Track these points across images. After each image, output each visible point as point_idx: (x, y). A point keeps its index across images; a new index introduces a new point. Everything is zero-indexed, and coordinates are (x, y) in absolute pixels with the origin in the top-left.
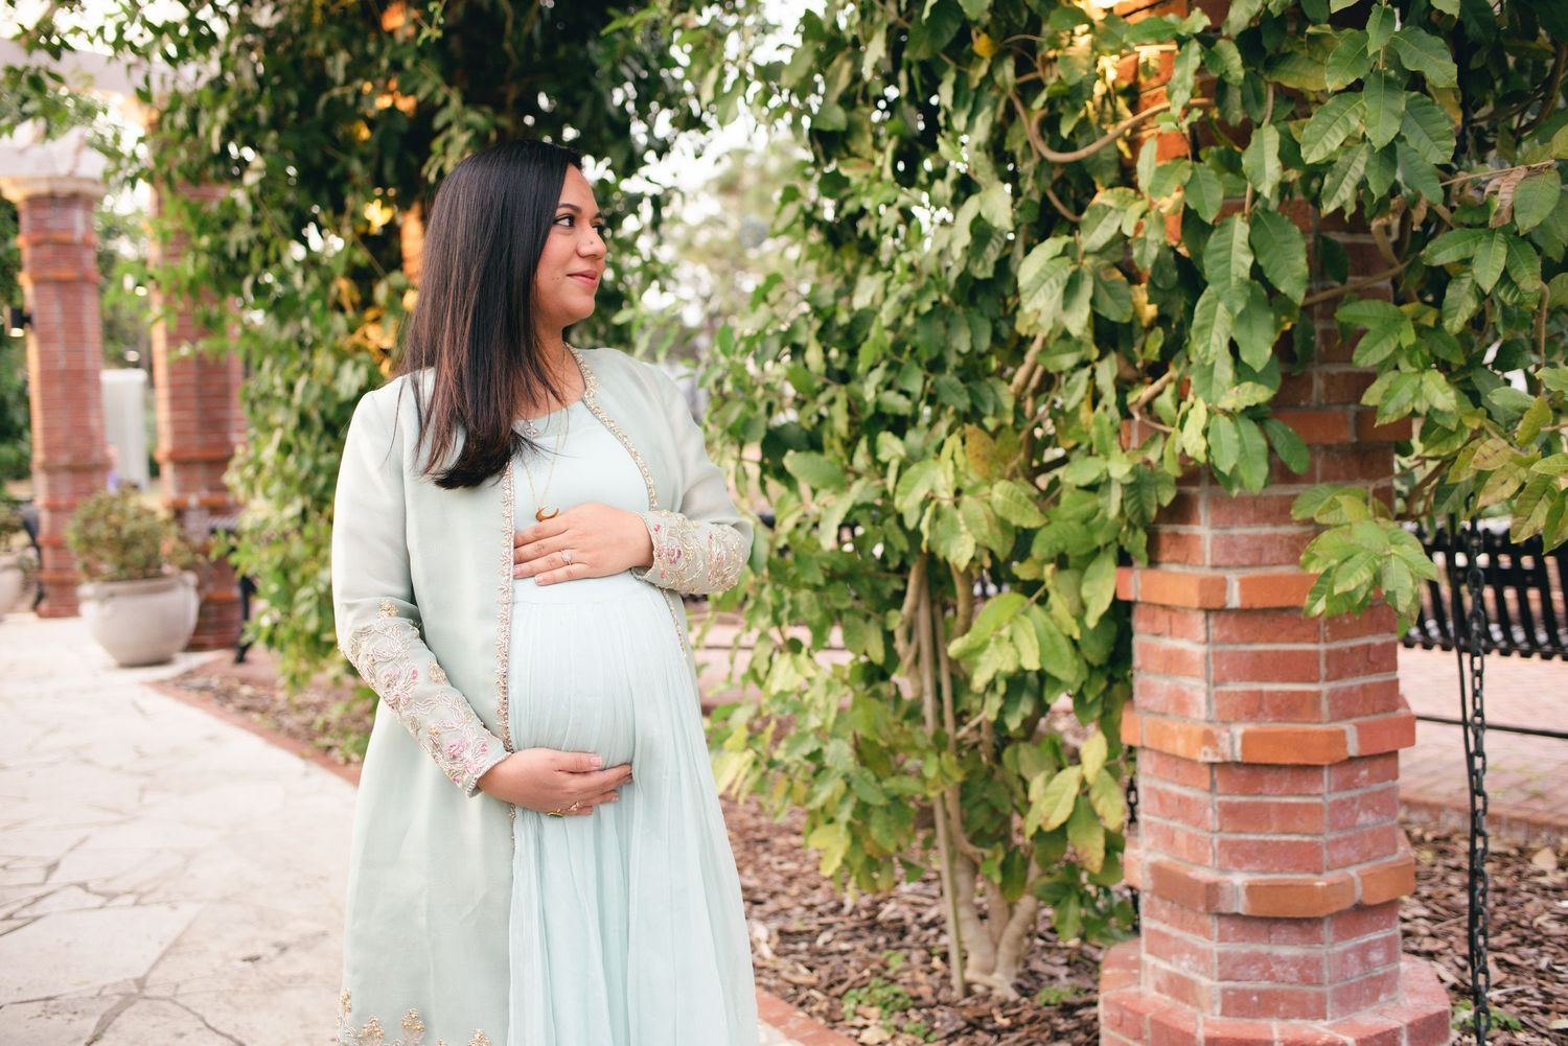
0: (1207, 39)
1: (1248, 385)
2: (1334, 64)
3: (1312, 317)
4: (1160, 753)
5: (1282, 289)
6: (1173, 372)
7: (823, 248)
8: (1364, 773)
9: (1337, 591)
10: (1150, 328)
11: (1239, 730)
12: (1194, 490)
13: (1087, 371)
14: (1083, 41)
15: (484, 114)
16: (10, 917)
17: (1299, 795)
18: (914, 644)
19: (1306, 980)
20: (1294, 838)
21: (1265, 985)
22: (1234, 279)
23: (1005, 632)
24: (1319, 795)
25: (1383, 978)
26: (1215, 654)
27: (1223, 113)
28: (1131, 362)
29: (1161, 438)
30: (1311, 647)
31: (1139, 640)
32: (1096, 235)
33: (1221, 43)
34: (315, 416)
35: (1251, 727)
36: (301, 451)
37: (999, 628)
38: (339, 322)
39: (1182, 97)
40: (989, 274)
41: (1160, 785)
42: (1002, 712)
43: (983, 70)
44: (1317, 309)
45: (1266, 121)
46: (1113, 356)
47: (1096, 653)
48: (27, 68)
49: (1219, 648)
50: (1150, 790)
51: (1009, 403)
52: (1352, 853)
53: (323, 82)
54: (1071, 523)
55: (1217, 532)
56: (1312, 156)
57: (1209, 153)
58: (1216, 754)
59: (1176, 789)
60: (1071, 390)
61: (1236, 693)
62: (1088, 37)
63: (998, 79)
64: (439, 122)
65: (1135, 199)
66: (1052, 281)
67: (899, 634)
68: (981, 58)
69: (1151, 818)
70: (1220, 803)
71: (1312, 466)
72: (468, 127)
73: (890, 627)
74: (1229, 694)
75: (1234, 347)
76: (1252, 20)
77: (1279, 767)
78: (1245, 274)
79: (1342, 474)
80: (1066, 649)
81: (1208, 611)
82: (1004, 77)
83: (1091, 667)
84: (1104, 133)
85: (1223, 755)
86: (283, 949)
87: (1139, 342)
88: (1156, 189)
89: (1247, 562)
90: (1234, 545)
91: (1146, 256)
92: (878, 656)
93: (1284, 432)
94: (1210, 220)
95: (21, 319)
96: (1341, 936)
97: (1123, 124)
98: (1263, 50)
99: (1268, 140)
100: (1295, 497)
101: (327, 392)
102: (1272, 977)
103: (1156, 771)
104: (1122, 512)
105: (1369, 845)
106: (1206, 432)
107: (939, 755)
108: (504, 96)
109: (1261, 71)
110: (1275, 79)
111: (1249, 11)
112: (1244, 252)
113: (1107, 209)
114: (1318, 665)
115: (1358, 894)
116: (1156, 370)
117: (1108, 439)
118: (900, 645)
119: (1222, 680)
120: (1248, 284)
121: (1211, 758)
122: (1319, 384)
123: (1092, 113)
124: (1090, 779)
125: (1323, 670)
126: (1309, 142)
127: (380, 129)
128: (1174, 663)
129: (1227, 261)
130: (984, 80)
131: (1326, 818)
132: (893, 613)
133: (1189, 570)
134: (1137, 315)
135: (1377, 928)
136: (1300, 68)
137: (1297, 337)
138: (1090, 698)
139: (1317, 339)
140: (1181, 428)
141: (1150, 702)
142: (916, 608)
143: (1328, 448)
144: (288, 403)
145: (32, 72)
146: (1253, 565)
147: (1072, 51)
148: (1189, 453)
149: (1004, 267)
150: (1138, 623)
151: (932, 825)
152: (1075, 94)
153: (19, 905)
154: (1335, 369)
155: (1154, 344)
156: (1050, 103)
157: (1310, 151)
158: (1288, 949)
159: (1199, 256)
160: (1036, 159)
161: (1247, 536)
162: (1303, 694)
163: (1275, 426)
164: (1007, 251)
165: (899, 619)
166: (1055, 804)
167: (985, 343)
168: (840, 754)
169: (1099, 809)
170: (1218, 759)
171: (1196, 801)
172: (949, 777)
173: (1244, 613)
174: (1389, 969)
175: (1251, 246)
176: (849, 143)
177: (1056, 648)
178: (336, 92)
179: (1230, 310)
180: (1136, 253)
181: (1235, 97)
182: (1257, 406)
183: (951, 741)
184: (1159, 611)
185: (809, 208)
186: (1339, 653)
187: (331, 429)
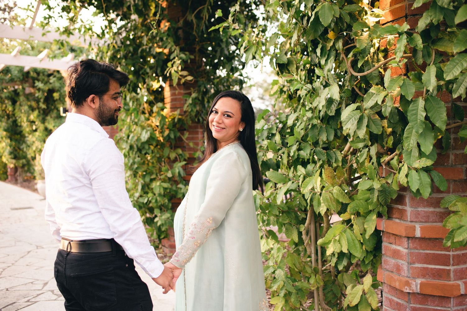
0: (409, 34)
1: (424, 159)
2: (457, 43)
3: (450, 133)
4: (390, 286)
5: (437, 125)
6: (397, 152)
7: (286, 100)
9: (455, 240)
10: (389, 135)
11: (419, 281)
12: (405, 193)
13: (367, 149)
14: (366, 34)
15: (185, 55)
16: (28, 301)
17: (442, 307)
18: (309, 236)
22: (419, 121)
23: (337, 238)
24: (449, 307)
26: (411, 253)
27: (416, 60)
28: (383, 147)
29: (393, 175)
30: (447, 253)
31: (384, 244)
32: (369, 103)
33: (415, 35)
34: (135, 146)
35: (424, 280)
36: (130, 157)
37: (335, 236)
38: (142, 117)
39: (400, 55)
40: (334, 114)
41: (390, 297)
42: (336, 264)
43: (331, 44)
44: (452, 130)
45: (432, 63)
46: (376, 145)
47: (370, 246)
48: (59, 40)
49: (412, 251)
50: (386, 298)
51: (340, 159)
53: (141, 44)
54: (361, 201)
55: (413, 209)
56: (448, 77)
57: (411, 74)
58: (410, 290)
59: (396, 299)
60: (361, 155)
61: (418, 267)
62: (368, 33)
63: (337, 47)
64: (172, 57)
65: (383, 90)
66: (353, 118)
67: (303, 233)
68: (331, 40)
69: (387, 308)
70: (411, 307)
71: (449, 187)
72: (180, 58)
73: (301, 231)
74: (416, 268)
75: (419, 145)
76: (426, 26)
77: (434, 296)
78: (423, 119)
79: (461, 190)
80: (358, 245)
81: (408, 238)
82: (339, 46)
83: (367, 251)
84: (374, 66)
85: (413, 290)
87: (385, 140)
88: (390, 87)
89: (423, 221)
90: (419, 214)
91: (387, 111)
92: (296, 240)
93: (438, 175)
94: (410, 99)
95: (66, 111)
97: (380, 63)
98: (431, 37)
99: (432, 70)
100: (442, 198)
101: (138, 139)
103: (389, 291)
104: (378, 199)
106: (407, 176)
107: (316, 276)
108: (195, 48)
109: (430, 45)
110: (435, 48)
111: (425, 23)
112: (423, 111)
113: (373, 94)
114: (450, 260)
116: (391, 151)
117: (373, 174)
118: (304, 237)
119: (414, 263)
120: (424, 123)
121: (408, 291)
122: (452, 157)
123: (370, 59)
124: (366, 291)
125: (452, 262)
126: (446, 72)
127: (157, 59)
128: (396, 254)
129: (416, 114)
130: (331, 47)
132: (302, 225)
133: (402, 222)
134: (384, 132)
136: (445, 44)
137: (443, 140)
138: (367, 262)
139: (452, 141)
140: (399, 173)
141: (388, 267)
142: (310, 224)
143: (455, 181)
144: (127, 142)
145: (61, 41)
146: (426, 222)
147: (362, 37)
148: (401, 183)
149: (338, 112)
150: (384, 239)
151: (313, 297)
152: (364, 52)
153: (32, 297)
154: (458, 152)
155: (390, 142)
156: (355, 55)
157: (447, 75)
159: (406, 112)
160: (350, 75)
161: (424, 211)
162: (444, 270)
163: (434, 174)
164: (340, 106)
165: (304, 228)
166: (354, 297)
167: (332, 138)
168: (281, 274)
169: (369, 301)
170: (411, 292)
171: (403, 305)
172: (319, 283)
173: (421, 239)
175: (425, 109)
176: (288, 68)
177: (355, 245)
178: (144, 47)
179: (417, 132)
180: (383, 110)
181: (420, 54)
182: (427, 167)
183: (320, 270)
184: (391, 235)
185: (282, 87)
186: (458, 256)
187: (139, 150)
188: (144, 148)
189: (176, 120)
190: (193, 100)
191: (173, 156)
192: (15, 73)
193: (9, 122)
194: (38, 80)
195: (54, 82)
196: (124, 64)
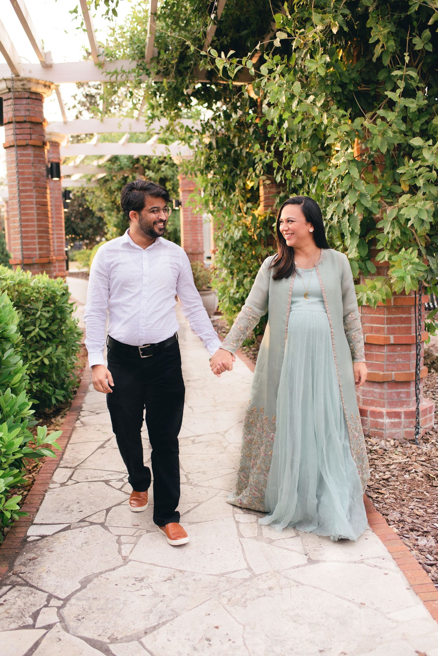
8: (399, 349)
19: (381, 398)
20: (378, 363)
21: (372, 398)
25: (405, 401)
30: (383, 316)
34: (229, 244)
35: (369, 334)
52: (394, 368)
72: (263, 162)
74: (366, 327)
77: (376, 345)
95: (179, 204)
96: (389, 388)
101: (232, 238)
102: (373, 397)
105: (400, 367)
115: (393, 378)
125: (386, 322)
131: (386, 358)
135: (403, 388)
144: (222, 240)
158: (377, 390)
162: (381, 327)
174: (408, 399)
178: (237, 148)
186: (390, 318)
187: (234, 249)
188: (237, 246)
189: (267, 219)
190: (281, 199)
191: (264, 253)
192: (124, 162)
193: (119, 216)
194: (149, 169)
195: (166, 170)
196: (218, 167)
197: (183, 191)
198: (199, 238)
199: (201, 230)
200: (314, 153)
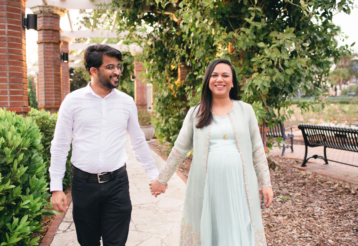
34: (161, 99)
86: (137, 174)
95: (134, 77)
101: (163, 96)
178: (166, 48)
187: (164, 102)
188: (166, 100)
190: (190, 75)
191: (180, 105)
196: (155, 57)
197: (137, 71)
198: (145, 97)
199: (146, 92)
200: (207, 50)
